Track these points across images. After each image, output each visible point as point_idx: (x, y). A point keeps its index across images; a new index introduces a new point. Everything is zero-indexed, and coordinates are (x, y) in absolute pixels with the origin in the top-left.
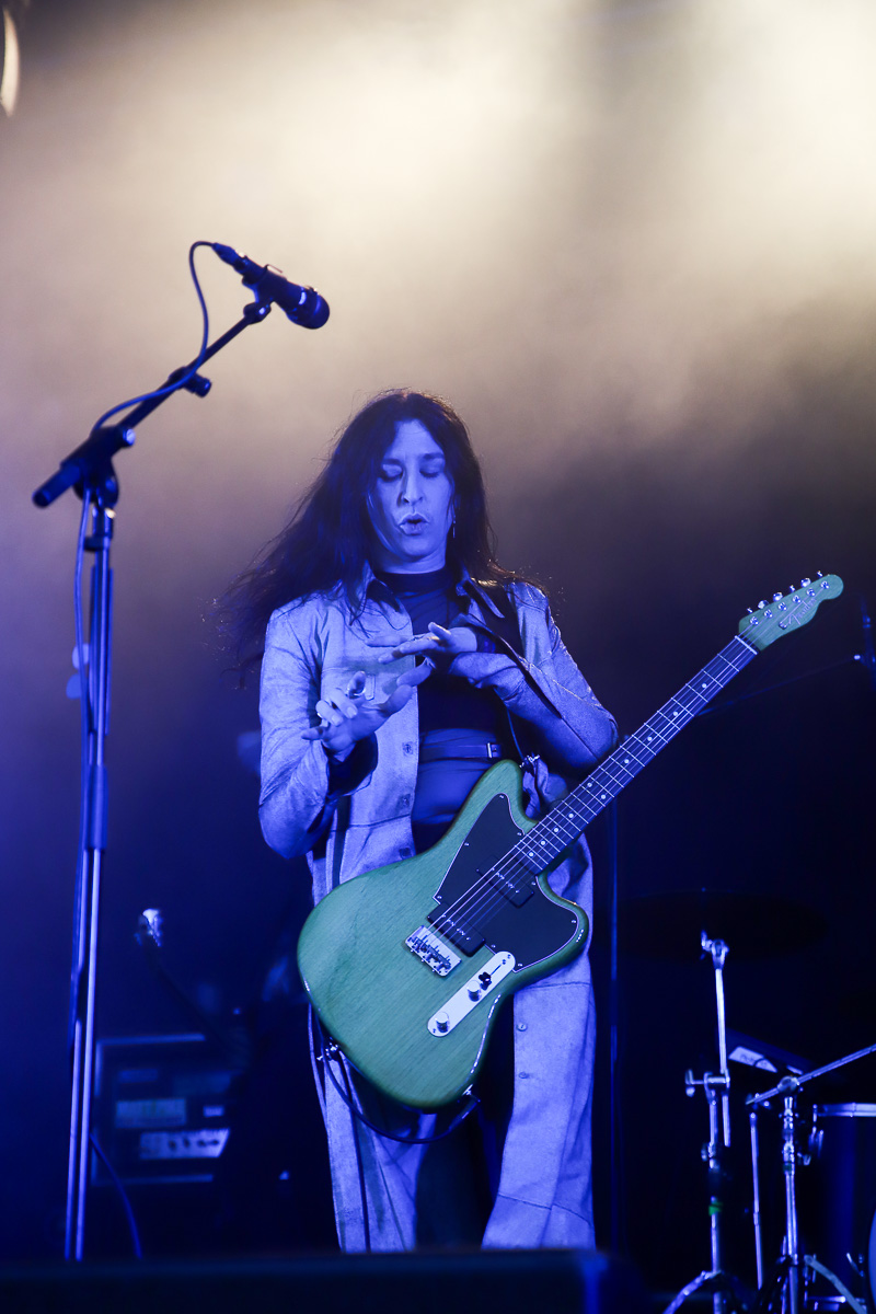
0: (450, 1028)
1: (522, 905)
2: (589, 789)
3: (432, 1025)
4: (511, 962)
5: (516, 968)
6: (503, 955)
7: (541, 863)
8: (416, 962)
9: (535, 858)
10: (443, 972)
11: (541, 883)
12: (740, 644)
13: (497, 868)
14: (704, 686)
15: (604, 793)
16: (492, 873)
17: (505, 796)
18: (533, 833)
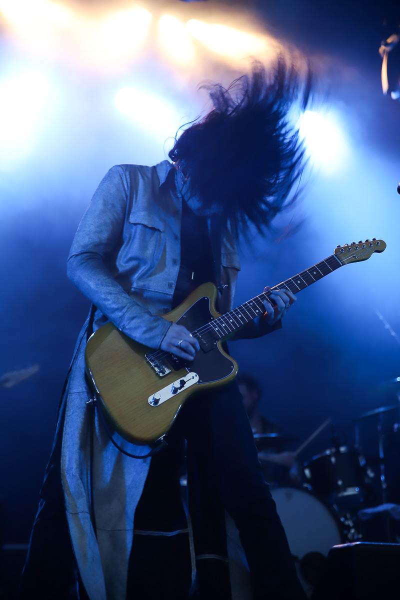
0: (160, 403)
1: (207, 352)
2: (250, 305)
3: (150, 399)
4: (197, 379)
5: (199, 382)
6: (193, 374)
7: (221, 334)
8: (149, 367)
9: (218, 331)
10: (161, 375)
11: (219, 344)
12: (335, 258)
13: (198, 331)
14: (315, 273)
15: (258, 309)
16: (195, 333)
17: (208, 299)
18: (219, 320)
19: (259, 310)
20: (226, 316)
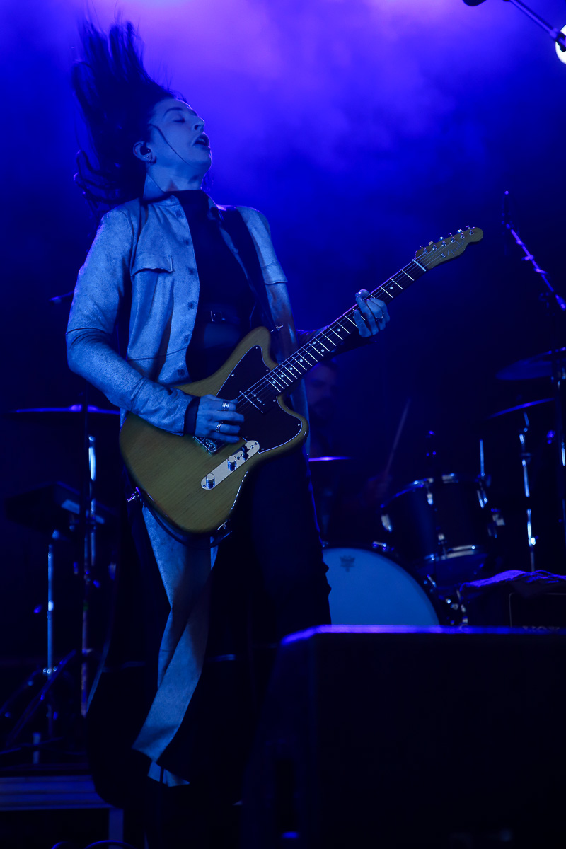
0: (216, 483)
1: (266, 413)
2: (314, 345)
3: (204, 483)
4: (257, 447)
5: (260, 450)
6: (253, 442)
7: (280, 388)
9: (276, 384)
10: (213, 451)
11: (279, 400)
12: (416, 264)
13: (251, 390)
14: (391, 288)
15: (323, 348)
16: (248, 392)
17: (259, 348)
18: (276, 370)
19: (325, 349)
20: (284, 364)
